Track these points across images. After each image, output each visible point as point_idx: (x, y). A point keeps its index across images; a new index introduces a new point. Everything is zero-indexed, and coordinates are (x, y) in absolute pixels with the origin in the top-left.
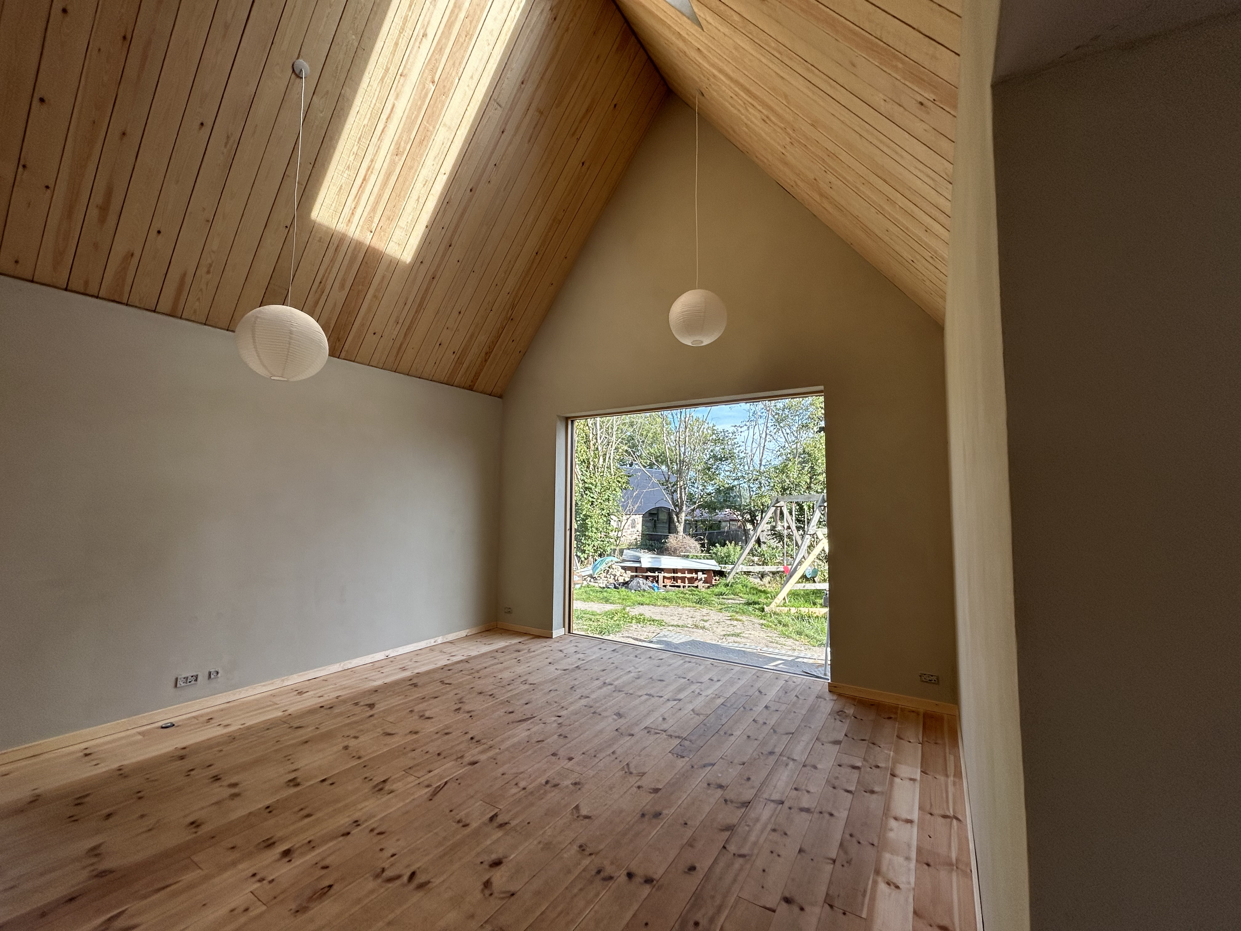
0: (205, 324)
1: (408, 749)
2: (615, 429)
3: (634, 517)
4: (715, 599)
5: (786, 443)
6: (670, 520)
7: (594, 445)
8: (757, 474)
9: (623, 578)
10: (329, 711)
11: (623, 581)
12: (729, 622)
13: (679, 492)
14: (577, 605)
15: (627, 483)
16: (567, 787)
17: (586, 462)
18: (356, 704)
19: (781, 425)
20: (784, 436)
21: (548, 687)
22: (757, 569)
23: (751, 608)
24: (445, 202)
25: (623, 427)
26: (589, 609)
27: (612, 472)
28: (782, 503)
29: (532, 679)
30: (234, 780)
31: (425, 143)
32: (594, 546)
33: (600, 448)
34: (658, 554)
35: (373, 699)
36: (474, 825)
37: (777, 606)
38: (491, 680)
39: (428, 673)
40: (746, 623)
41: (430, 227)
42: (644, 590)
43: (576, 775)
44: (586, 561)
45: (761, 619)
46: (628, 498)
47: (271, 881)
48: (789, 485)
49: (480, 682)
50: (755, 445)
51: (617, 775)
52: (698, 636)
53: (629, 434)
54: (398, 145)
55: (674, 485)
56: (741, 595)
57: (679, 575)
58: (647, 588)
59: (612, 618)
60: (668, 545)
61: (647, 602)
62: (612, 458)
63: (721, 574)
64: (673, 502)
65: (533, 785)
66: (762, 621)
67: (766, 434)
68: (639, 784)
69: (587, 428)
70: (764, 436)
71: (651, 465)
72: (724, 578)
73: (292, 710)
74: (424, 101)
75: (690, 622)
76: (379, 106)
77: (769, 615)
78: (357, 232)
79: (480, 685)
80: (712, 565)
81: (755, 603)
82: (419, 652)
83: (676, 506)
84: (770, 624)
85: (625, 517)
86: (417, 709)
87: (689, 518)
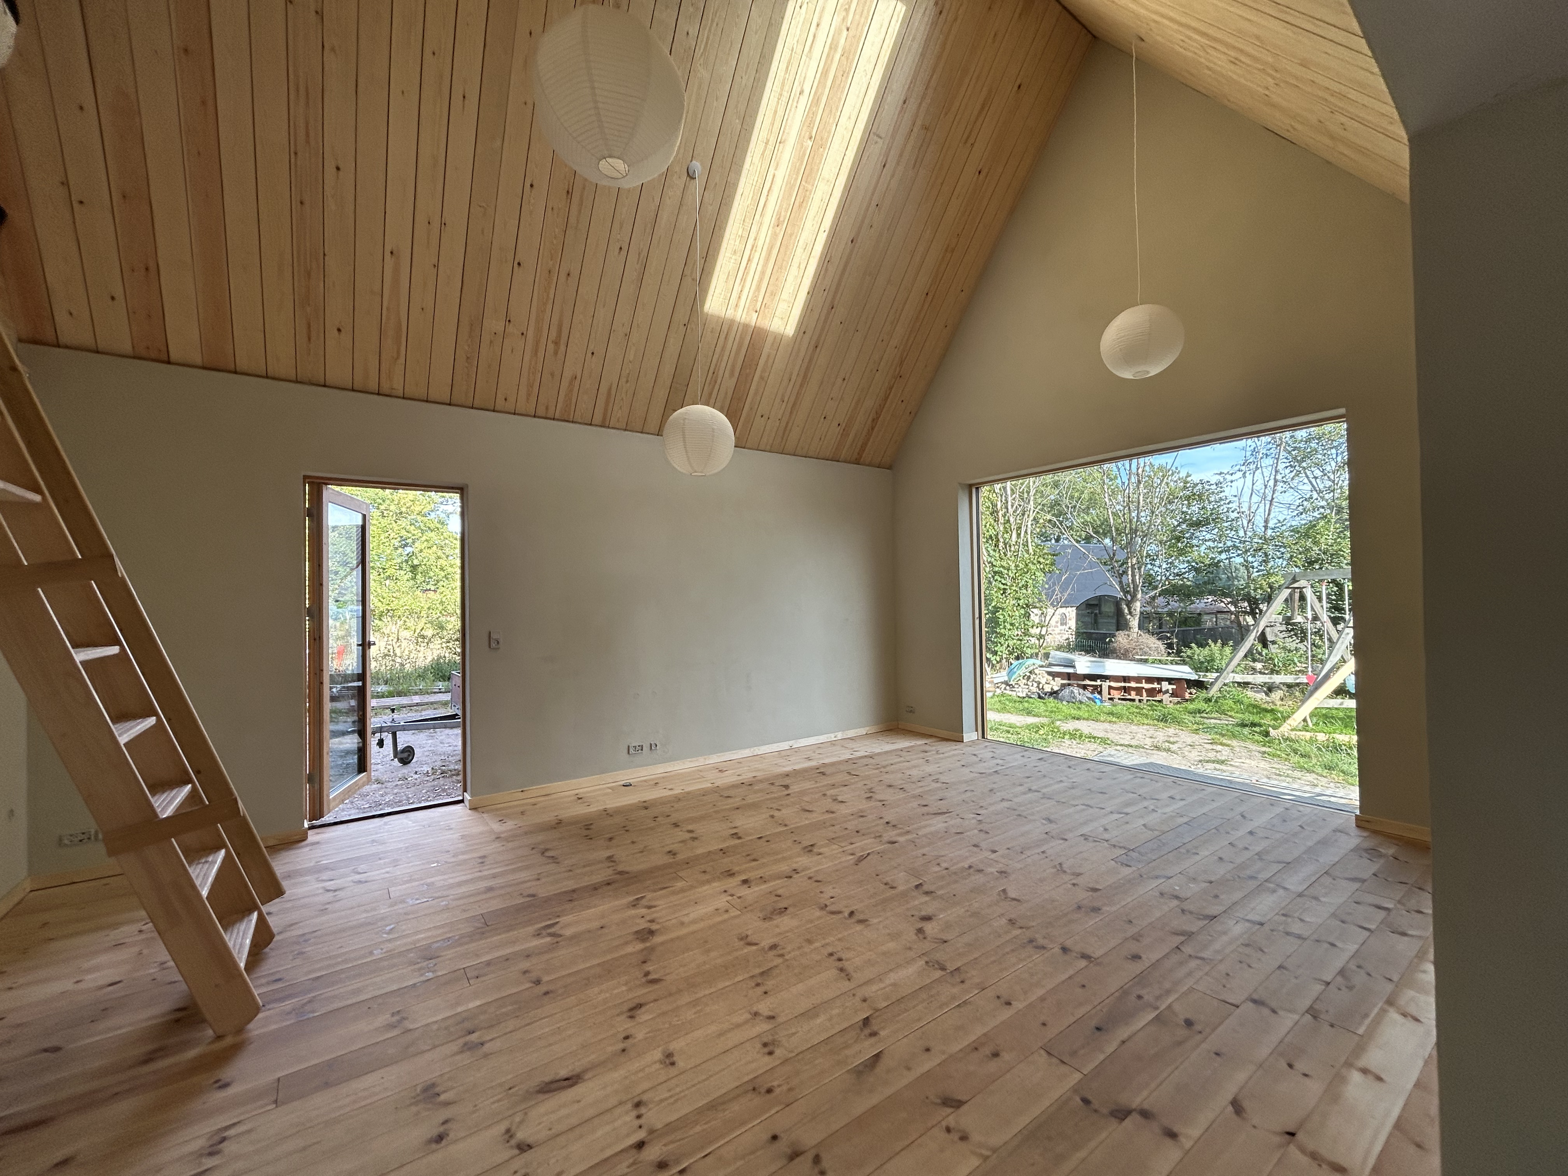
0: (625, 430)
1: (828, 824)
2: (1032, 493)
3: (1063, 610)
4: (1188, 718)
5: (1315, 493)
6: (1119, 613)
7: (1004, 516)
8: (1260, 541)
9: (1050, 686)
10: (750, 787)
11: (1049, 690)
12: (1210, 747)
13: (1130, 572)
14: (990, 716)
15: (1052, 564)
16: (992, 873)
17: (994, 540)
18: (772, 784)
19: (1304, 464)
20: (1310, 482)
21: (964, 787)
22: (1260, 679)
23: (1246, 731)
24: (826, 260)
25: (1043, 489)
26: (1004, 721)
27: (1031, 551)
28: (1302, 583)
29: (943, 778)
30: (690, 827)
31: (804, 204)
32: (1008, 646)
33: (1012, 520)
34: (1100, 657)
35: (787, 781)
36: (901, 888)
37: (1292, 730)
38: (900, 775)
39: (833, 764)
40: (1238, 749)
41: (811, 293)
42: (1081, 702)
43: (1001, 865)
44: (998, 666)
45: (1264, 746)
46: (1054, 584)
47: (740, 897)
48: (1318, 554)
49: (887, 776)
50: (1255, 499)
51: (1048, 871)
52: (1160, 758)
53: (1052, 497)
54: (779, 214)
55: (1122, 564)
56: (1233, 714)
57: (1133, 684)
58: (1085, 699)
59: (1036, 732)
60: (1115, 645)
61: (1086, 715)
62: (1029, 532)
63: (1199, 685)
64: (1122, 588)
65: (955, 867)
66: (1264, 749)
67: (1276, 481)
68: (1074, 881)
69: (994, 495)
70: (1271, 483)
71: (1088, 539)
72: (1205, 691)
73: (719, 783)
74: (802, 162)
75: (1148, 742)
76: (761, 181)
77: (1277, 741)
78: (744, 316)
79: (888, 778)
80: (1185, 672)
81: (1254, 725)
82: (822, 745)
83: (1126, 592)
84: (1279, 753)
85: (1050, 611)
86: (828, 793)
87: (1149, 609)
